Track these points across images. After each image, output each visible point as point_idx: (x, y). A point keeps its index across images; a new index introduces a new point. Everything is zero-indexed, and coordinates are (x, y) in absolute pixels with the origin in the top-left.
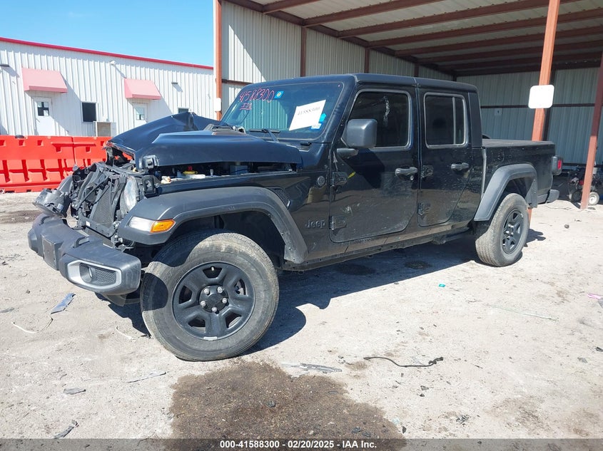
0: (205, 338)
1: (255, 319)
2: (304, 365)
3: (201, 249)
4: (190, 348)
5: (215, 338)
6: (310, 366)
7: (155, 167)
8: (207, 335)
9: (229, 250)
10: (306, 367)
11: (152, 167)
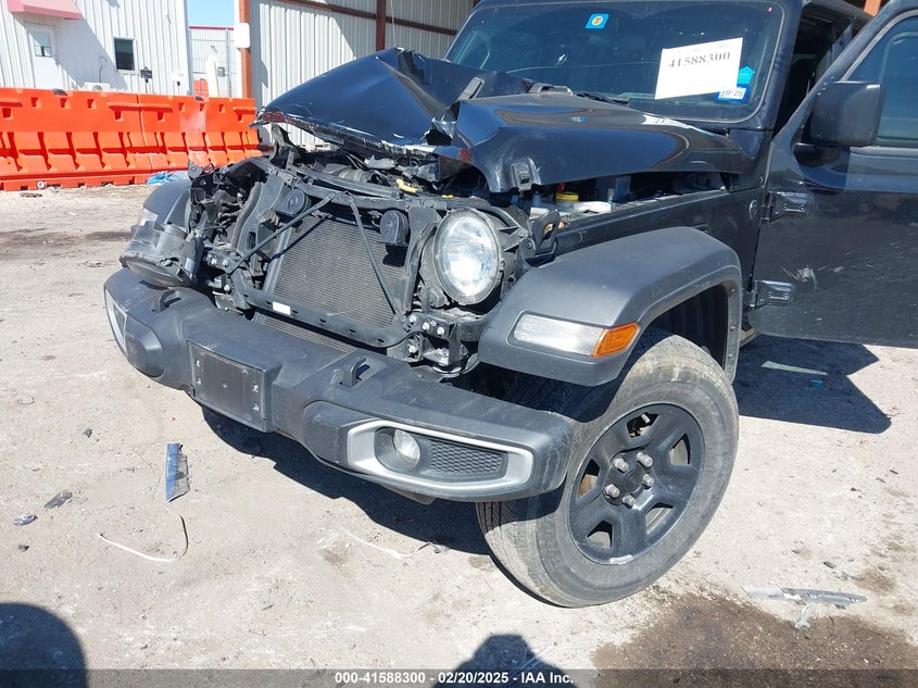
0: (612, 561)
1: (698, 512)
2: (792, 592)
3: (638, 379)
4: (590, 586)
5: (629, 557)
6: (807, 595)
7: (534, 186)
8: (616, 555)
9: (686, 376)
10: (797, 597)
11: (527, 187)
